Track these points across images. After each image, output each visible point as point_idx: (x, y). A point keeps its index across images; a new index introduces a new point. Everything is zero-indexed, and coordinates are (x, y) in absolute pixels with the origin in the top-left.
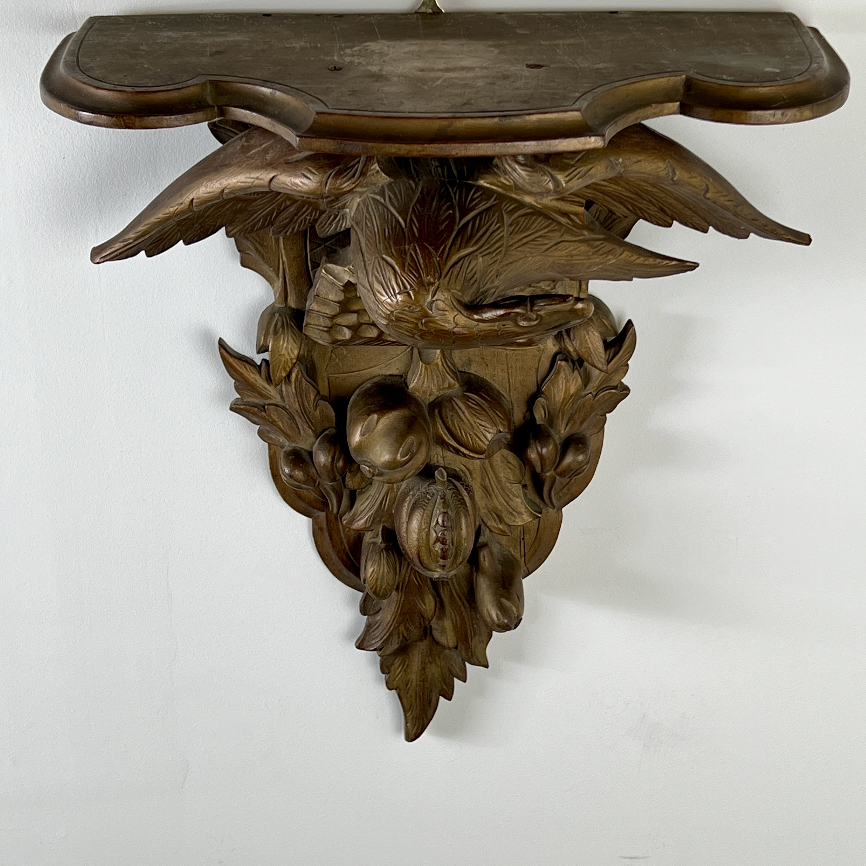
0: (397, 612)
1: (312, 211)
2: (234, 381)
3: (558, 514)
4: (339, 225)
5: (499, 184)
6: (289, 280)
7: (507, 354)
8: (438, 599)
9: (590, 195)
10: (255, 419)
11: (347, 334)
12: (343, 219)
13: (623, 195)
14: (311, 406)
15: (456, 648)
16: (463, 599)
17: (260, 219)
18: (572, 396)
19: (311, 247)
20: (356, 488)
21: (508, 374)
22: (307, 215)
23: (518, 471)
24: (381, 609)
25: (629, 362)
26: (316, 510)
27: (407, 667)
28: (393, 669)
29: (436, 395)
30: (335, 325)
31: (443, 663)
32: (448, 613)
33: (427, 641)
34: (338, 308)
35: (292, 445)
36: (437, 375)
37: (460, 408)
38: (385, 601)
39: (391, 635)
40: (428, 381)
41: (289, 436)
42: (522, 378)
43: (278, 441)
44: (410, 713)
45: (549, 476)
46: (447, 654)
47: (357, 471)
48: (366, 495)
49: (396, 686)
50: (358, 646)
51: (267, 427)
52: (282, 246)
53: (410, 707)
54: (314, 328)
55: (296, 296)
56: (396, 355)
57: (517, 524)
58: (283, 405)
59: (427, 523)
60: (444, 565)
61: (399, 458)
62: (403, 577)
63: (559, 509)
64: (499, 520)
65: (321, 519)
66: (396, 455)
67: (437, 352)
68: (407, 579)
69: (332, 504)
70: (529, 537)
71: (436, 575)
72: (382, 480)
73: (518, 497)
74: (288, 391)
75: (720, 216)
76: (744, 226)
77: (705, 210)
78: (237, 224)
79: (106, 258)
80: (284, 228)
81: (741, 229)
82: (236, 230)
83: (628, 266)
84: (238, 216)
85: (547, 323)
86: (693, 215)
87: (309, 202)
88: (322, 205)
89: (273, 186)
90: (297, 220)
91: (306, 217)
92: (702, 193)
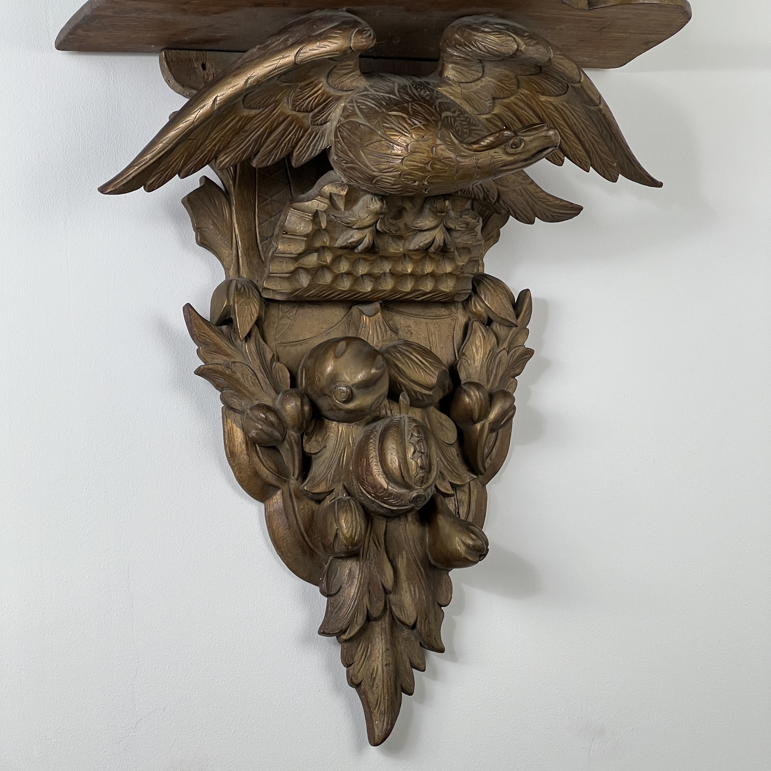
0: (360, 583)
1: (297, 130)
2: (197, 346)
3: (484, 491)
4: (315, 149)
5: (451, 91)
6: (241, 252)
7: (426, 323)
8: (395, 572)
10: (221, 380)
11: (305, 281)
12: (322, 136)
14: (269, 366)
15: (413, 627)
16: (419, 564)
18: (489, 351)
20: (312, 452)
21: (430, 343)
22: (292, 135)
23: (450, 434)
24: (341, 586)
25: (528, 327)
26: (271, 488)
27: (371, 654)
28: (356, 658)
29: (380, 345)
30: (297, 269)
31: (402, 647)
32: (405, 585)
33: (387, 618)
34: (304, 244)
35: (256, 403)
36: (380, 327)
37: (407, 351)
38: (345, 578)
39: (357, 610)
40: (373, 333)
41: (253, 394)
42: (441, 345)
43: (240, 405)
44: (377, 709)
45: (483, 427)
46: (405, 637)
47: (313, 433)
48: (322, 459)
49: (360, 681)
50: (322, 632)
51: (231, 389)
52: (235, 221)
53: (377, 701)
54: (276, 277)
55: (248, 267)
56: (334, 325)
57: (458, 483)
58: (247, 363)
59: (403, 444)
60: (423, 478)
61: (374, 371)
62: (363, 541)
63: (484, 485)
64: (443, 477)
65: (276, 500)
66: (371, 369)
67: (378, 305)
68: (367, 544)
69: (294, 466)
70: (463, 511)
71: (413, 495)
72: (353, 408)
73: (454, 460)
74: (250, 348)
75: (600, 149)
76: (617, 163)
77: (590, 140)
78: (230, 151)
79: (117, 187)
80: (268, 156)
81: (613, 167)
82: (227, 160)
83: (535, 197)
84: (234, 140)
85: (528, 151)
86: (580, 148)
87: (297, 118)
88: (308, 121)
89: (299, 59)
90: (282, 144)
91: (290, 138)
92: (598, 102)
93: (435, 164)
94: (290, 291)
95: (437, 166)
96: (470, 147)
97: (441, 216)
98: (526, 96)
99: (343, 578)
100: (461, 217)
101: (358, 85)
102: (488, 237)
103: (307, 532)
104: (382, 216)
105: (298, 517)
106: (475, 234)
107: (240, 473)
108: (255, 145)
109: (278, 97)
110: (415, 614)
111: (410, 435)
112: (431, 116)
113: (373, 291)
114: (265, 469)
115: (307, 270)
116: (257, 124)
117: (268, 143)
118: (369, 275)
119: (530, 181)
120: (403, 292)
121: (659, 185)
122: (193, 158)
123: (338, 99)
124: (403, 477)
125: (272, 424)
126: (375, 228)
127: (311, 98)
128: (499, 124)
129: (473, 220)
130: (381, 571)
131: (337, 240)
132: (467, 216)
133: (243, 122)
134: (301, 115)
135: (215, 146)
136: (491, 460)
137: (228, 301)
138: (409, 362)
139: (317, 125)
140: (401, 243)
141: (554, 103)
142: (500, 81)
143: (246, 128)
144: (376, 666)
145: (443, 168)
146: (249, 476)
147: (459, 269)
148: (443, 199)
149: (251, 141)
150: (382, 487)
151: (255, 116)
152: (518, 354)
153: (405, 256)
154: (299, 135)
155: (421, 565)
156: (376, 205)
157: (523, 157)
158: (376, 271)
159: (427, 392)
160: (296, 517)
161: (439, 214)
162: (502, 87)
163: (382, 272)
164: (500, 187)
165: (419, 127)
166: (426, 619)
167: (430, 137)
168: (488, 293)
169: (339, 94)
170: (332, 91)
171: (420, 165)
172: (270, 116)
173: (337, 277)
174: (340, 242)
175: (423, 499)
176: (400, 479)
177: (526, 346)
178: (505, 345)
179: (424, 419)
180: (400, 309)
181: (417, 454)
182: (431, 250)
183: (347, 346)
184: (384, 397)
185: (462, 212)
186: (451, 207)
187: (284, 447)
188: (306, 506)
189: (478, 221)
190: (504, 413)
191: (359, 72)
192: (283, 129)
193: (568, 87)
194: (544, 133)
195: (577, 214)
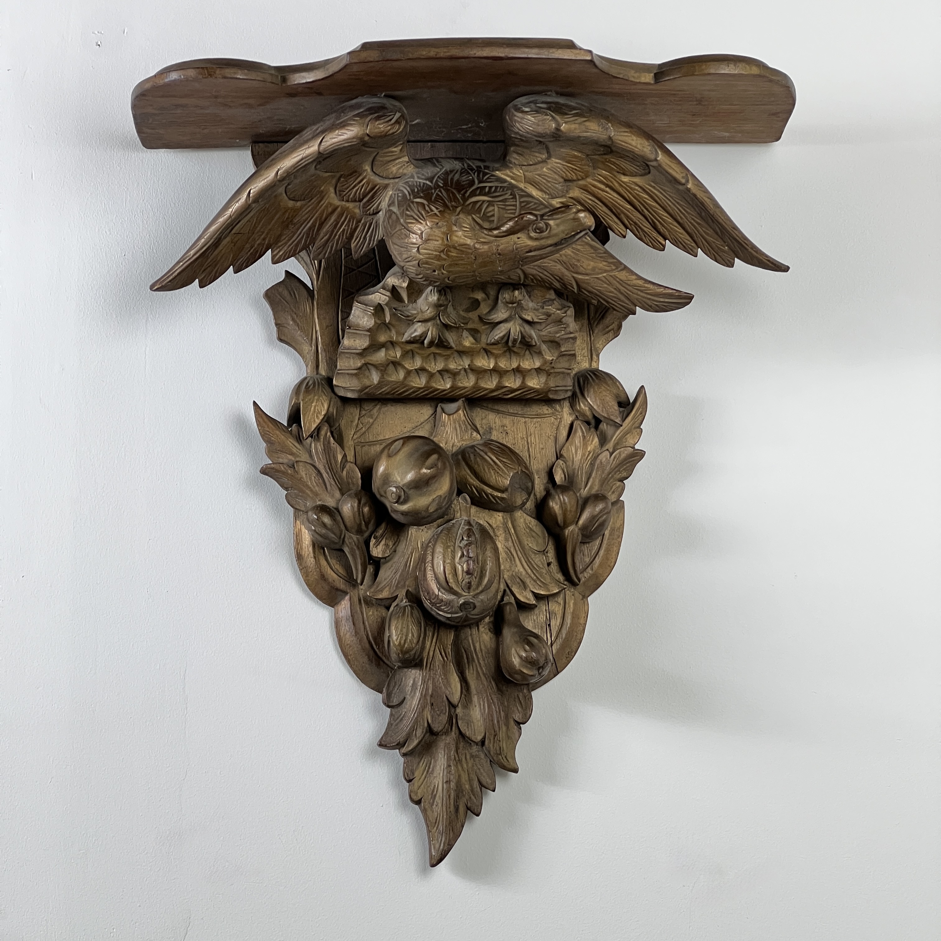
0: (422, 694)
1: (349, 221)
2: (265, 445)
3: (584, 603)
4: (373, 238)
5: (511, 174)
6: (321, 348)
7: (525, 422)
8: (464, 685)
10: (284, 480)
12: (376, 226)
14: (339, 466)
15: (483, 743)
16: (490, 677)
17: (302, 237)
18: (590, 453)
19: (342, 315)
20: (380, 556)
21: (528, 443)
22: (345, 226)
23: (541, 541)
24: (405, 698)
25: (642, 427)
26: (339, 593)
27: (433, 770)
28: (417, 774)
29: (459, 445)
30: (364, 365)
31: (470, 765)
32: (475, 699)
33: (452, 733)
34: (368, 339)
35: (319, 503)
36: (460, 426)
37: (482, 451)
38: (409, 689)
39: (416, 722)
40: (451, 432)
41: (316, 495)
42: (542, 446)
43: (305, 506)
44: (435, 828)
45: (572, 533)
46: (474, 754)
47: (382, 536)
48: (390, 564)
49: (420, 798)
50: (381, 745)
51: (295, 489)
52: (316, 316)
53: (436, 820)
54: (345, 373)
55: (327, 364)
56: (419, 423)
57: (542, 593)
58: (311, 462)
59: (452, 548)
60: (470, 583)
61: (424, 471)
62: (427, 650)
63: (585, 597)
64: (524, 586)
65: (345, 606)
66: (421, 469)
67: (460, 403)
68: (431, 653)
69: (357, 570)
70: (555, 623)
71: (461, 601)
72: (407, 510)
73: (543, 569)
74: (317, 447)
75: (704, 232)
76: (727, 246)
77: (691, 223)
78: (282, 245)
79: (163, 284)
80: (323, 248)
81: (725, 251)
82: (281, 253)
83: (629, 285)
84: (284, 232)
85: (556, 235)
87: (347, 208)
88: (359, 212)
89: (322, 148)
90: (336, 235)
91: (344, 230)
92: (683, 181)
93: (450, 252)
94: (359, 388)
95: (453, 254)
97: (513, 307)
98: (605, 177)
99: (407, 689)
100: (543, 308)
101: (405, 171)
102: (607, 330)
103: (375, 639)
104: (442, 308)
105: (367, 623)
106: (565, 326)
107: (307, 576)
108: (307, 237)
109: (323, 188)
110: (482, 729)
111: (461, 538)
112: (451, 201)
113: (453, 388)
114: (332, 573)
115: (376, 366)
116: (306, 216)
117: (322, 235)
118: (445, 370)
120: (487, 389)
121: (785, 269)
122: (243, 253)
123: (386, 187)
124: (447, 582)
125: (324, 525)
126: (438, 321)
127: (357, 188)
129: (558, 312)
130: (448, 683)
131: (404, 335)
132: (550, 307)
133: (289, 214)
134: (351, 205)
135: (264, 239)
136: (592, 570)
137: (297, 399)
139: (370, 215)
141: (640, 184)
142: (569, 162)
143: (294, 220)
144: (437, 783)
145: (459, 255)
146: (316, 579)
147: (548, 364)
148: (512, 289)
149: (302, 234)
150: (433, 593)
151: (302, 208)
152: (623, 456)
153: (484, 350)
154: (352, 225)
155: (492, 677)
156: (435, 297)
157: (550, 242)
158: (452, 366)
159: (499, 495)
160: (364, 623)
161: (511, 305)
162: (573, 168)
163: (461, 367)
165: (435, 214)
166: (495, 735)
167: (445, 224)
168: (593, 392)
169: (386, 182)
170: (378, 180)
171: (435, 253)
172: (318, 208)
173: (409, 373)
174: (406, 337)
175: (472, 606)
176: (444, 584)
177: (637, 447)
178: (610, 445)
179: (505, 524)
180: (496, 407)
181: (464, 559)
182: (510, 344)
183: (403, 444)
184: (445, 498)
185: (544, 303)
186: (527, 297)
187: (346, 550)
188: (376, 613)
189: (565, 312)
190: (593, 518)
191: (406, 159)
192: (335, 220)
193: (647, 165)
194: (572, 216)
195: (688, 303)
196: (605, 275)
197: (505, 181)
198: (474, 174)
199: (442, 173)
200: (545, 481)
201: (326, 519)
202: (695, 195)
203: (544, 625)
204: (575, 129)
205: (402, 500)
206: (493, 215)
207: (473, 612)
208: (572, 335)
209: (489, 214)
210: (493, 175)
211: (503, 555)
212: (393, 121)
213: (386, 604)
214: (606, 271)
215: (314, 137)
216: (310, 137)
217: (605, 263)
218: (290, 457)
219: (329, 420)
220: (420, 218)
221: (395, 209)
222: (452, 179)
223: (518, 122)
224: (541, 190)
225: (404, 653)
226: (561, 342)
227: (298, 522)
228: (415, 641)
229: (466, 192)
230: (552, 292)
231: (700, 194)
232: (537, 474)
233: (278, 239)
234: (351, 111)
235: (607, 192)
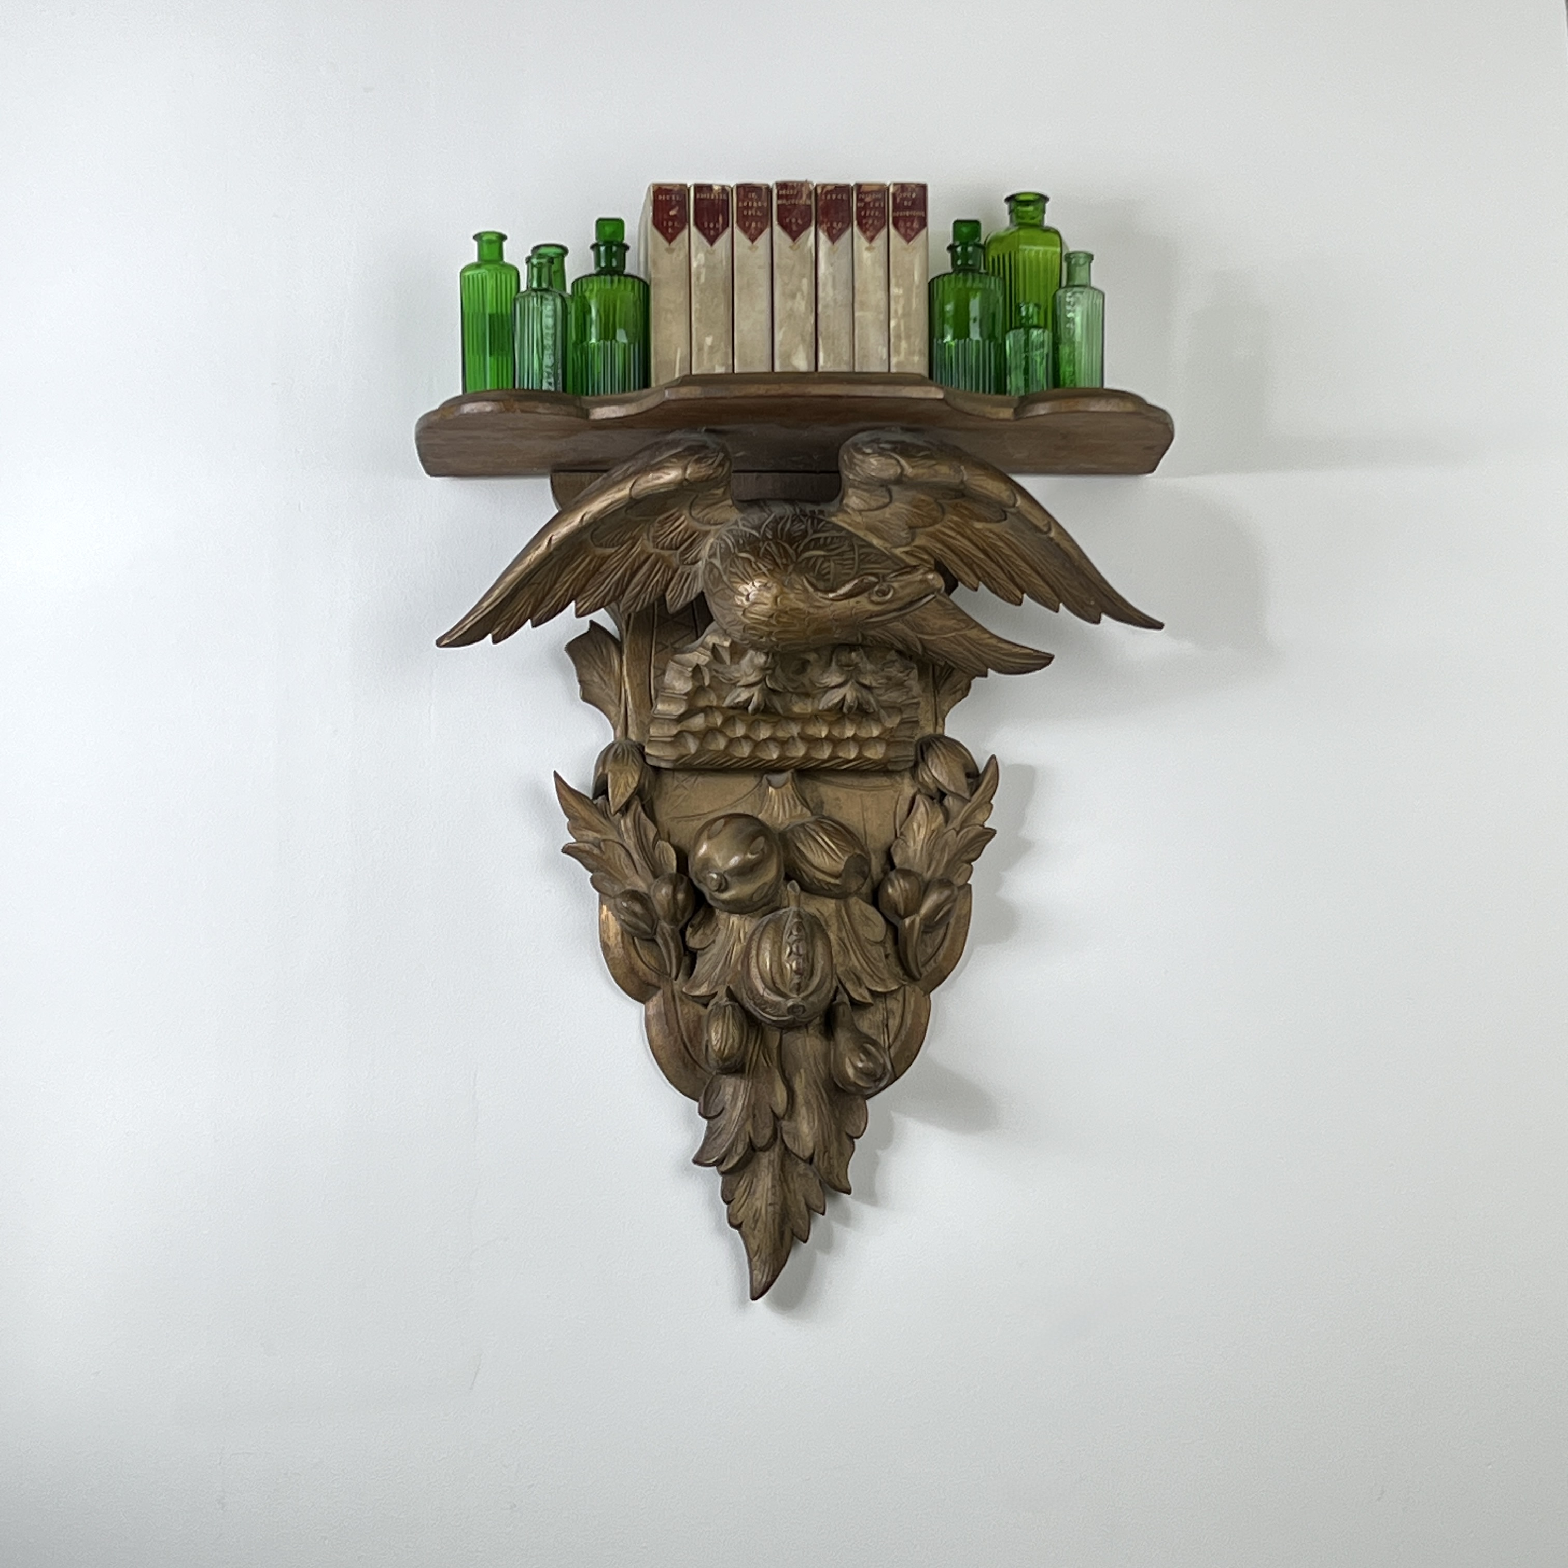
0: (743, 1105)
1: (664, 572)
2: (567, 820)
3: (926, 998)
4: (690, 592)
6: (631, 709)
7: (861, 796)
8: (790, 1094)
9: (938, 551)
10: (589, 861)
11: (692, 746)
12: (695, 577)
13: (970, 553)
14: (651, 845)
15: (810, 1160)
16: (821, 1086)
17: (610, 589)
18: (933, 831)
19: (655, 673)
20: (697, 947)
21: (864, 819)
22: (660, 577)
23: (878, 930)
24: (724, 1108)
25: (992, 801)
26: (650, 988)
27: (755, 1190)
28: (737, 1194)
29: (787, 823)
30: (680, 732)
31: (797, 1186)
32: (803, 1111)
33: (777, 1149)
34: (685, 703)
35: (628, 888)
36: (788, 801)
37: (814, 830)
39: (737, 1136)
40: (778, 808)
41: (626, 878)
42: (879, 822)
43: (613, 890)
44: (757, 1257)
45: (913, 923)
46: (801, 1172)
47: (700, 924)
48: (708, 956)
49: (740, 1221)
50: (697, 1161)
51: (602, 871)
52: (625, 672)
53: (759, 1247)
54: (658, 741)
55: (638, 729)
56: (742, 796)
57: (880, 990)
58: (621, 841)
59: (779, 944)
60: (799, 984)
61: (749, 856)
62: (750, 1055)
63: (927, 993)
64: (859, 982)
65: (656, 1001)
66: (745, 854)
67: (788, 775)
68: (754, 1058)
69: (671, 963)
70: (894, 1023)
71: (790, 1003)
72: (728, 899)
73: (879, 962)
74: (626, 823)
75: (1068, 585)
77: (1053, 574)
78: (586, 597)
79: (452, 639)
80: (635, 601)
81: (1091, 606)
82: (586, 605)
83: (980, 645)
84: (590, 582)
85: (900, 599)
86: (1042, 583)
87: (663, 557)
88: (675, 561)
89: (633, 492)
90: (649, 585)
91: (658, 581)
92: (1045, 529)
93: (781, 617)
94: (676, 757)
96: (826, 597)
97: (848, 671)
98: (956, 523)
99: (727, 1098)
100: (883, 670)
101: (729, 517)
102: (954, 690)
103: (690, 1041)
104: (769, 672)
105: (681, 1023)
106: (907, 690)
107: (614, 969)
108: (616, 588)
109: (634, 533)
110: (811, 1145)
111: (790, 933)
112: (781, 558)
113: (781, 758)
114: (642, 964)
115: (693, 734)
116: (615, 565)
117: (633, 586)
118: (772, 739)
119: (973, 624)
120: (818, 760)
121: (1158, 626)
122: (543, 605)
123: (706, 533)
124: (774, 983)
125: (635, 914)
126: (765, 686)
127: (673, 534)
128: (926, 557)
129: (900, 674)
130: (772, 1092)
131: (726, 699)
132: (891, 669)
133: (596, 562)
134: (666, 553)
135: (567, 590)
136: (936, 962)
137: (604, 769)
138: (812, 845)
139: (687, 564)
140: (809, 702)
141: (996, 531)
142: (915, 507)
143: (602, 569)
144: (760, 1204)
145: (791, 621)
146: (625, 972)
147: (888, 733)
148: (848, 650)
149: (610, 584)
150: (758, 992)
151: (609, 556)
152: (971, 835)
153: (816, 717)
154: (667, 576)
155: (823, 1087)
156: (761, 659)
157: (894, 606)
158: (781, 734)
159: (832, 881)
160: (678, 1022)
161: (846, 669)
162: (919, 514)
163: (789, 735)
164: (920, 636)
165: (764, 572)
166: (825, 1152)
167: (775, 585)
168: (936, 760)
169: (707, 528)
170: (697, 525)
171: (763, 618)
172: (628, 556)
173: (731, 742)
174: (727, 702)
175: (801, 1009)
176: (771, 985)
177: (987, 825)
178: (956, 823)
179: (838, 911)
180: (828, 778)
181: (793, 956)
182: (845, 710)
183: (725, 824)
184: (771, 886)
185: (884, 664)
186: (865, 659)
187: (660, 941)
188: (692, 1011)
189: (908, 675)
190: (938, 907)
191: (729, 502)
192: (648, 570)
193: (1005, 512)
194: (920, 577)
195: (1048, 664)
196: (953, 634)
197: (842, 529)
198: (807, 520)
199: (771, 522)
200: (883, 862)
201: (637, 908)
202: (1058, 545)
203: (881, 1025)
204: (924, 474)
205: (723, 887)
206: (828, 573)
207: (803, 1016)
208: (915, 701)
209: (824, 572)
210: (828, 522)
211: (835, 948)
212: (716, 463)
213: (704, 1001)
214: (955, 630)
215: (625, 479)
216: (620, 477)
217: (954, 621)
218: (596, 835)
219: (639, 792)
220: (746, 577)
221: (717, 562)
222: (782, 529)
223: (858, 465)
224: (882, 538)
225: (725, 1060)
226: (903, 708)
227: (605, 907)
228: (736, 1046)
229: (798, 547)
230: (893, 652)
231: (1065, 544)
232: (875, 854)
233: (582, 590)
234: (669, 450)
235: (959, 541)
